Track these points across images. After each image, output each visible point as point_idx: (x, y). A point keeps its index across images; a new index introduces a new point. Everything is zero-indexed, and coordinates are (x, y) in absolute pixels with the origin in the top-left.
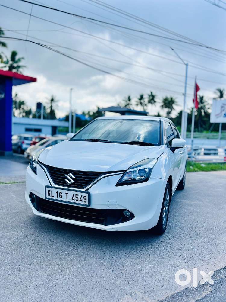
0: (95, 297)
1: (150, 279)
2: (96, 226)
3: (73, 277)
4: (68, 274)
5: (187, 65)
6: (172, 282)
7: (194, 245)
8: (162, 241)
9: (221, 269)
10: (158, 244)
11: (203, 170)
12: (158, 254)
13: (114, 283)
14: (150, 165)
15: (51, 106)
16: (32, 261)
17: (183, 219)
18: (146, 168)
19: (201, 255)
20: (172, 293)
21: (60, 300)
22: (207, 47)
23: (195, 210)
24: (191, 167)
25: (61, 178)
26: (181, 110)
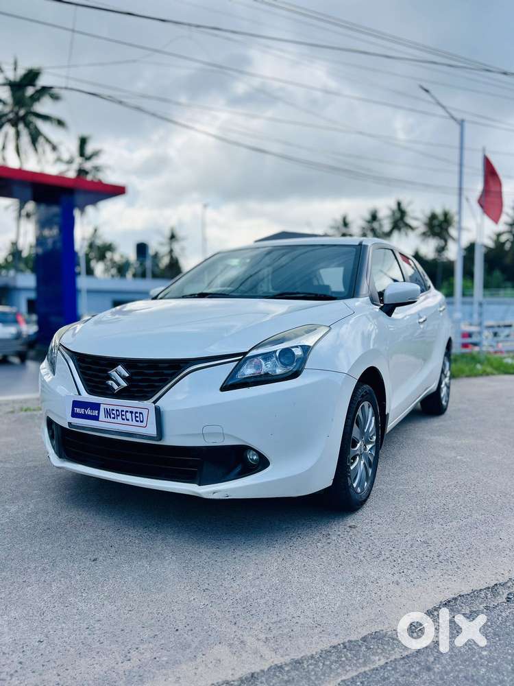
0: (141, 647)
1: (292, 609)
2: (176, 487)
3: (106, 602)
4: (97, 594)
5: (461, 123)
6: (346, 616)
7: (430, 534)
8: (350, 527)
9: (481, 590)
10: (339, 533)
11: (506, 373)
12: (331, 554)
13: (200, 615)
14: (309, 341)
15: (171, 251)
16: (26, 566)
17: (421, 478)
18: (297, 347)
19: (441, 558)
20: (335, 642)
21: (57, 651)
22: (505, 73)
23: (458, 457)
24: (479, 366)
25: (100, 377)
26: (472, 242)
